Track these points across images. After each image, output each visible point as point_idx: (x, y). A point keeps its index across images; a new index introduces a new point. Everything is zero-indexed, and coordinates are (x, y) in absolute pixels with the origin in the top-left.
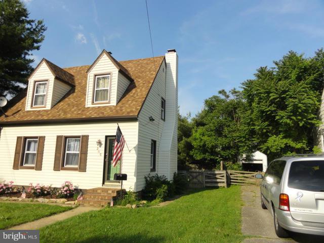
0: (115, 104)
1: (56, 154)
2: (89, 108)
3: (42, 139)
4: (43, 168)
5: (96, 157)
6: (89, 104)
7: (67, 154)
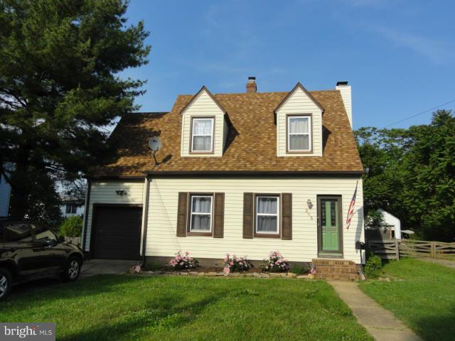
0: (320, 154)
1: (244, 216)
2: (283, 158)
3: (220, 197)
4: (225, 235)
5: (305, 221)
6: (281, 152)
7: (259, 216)
